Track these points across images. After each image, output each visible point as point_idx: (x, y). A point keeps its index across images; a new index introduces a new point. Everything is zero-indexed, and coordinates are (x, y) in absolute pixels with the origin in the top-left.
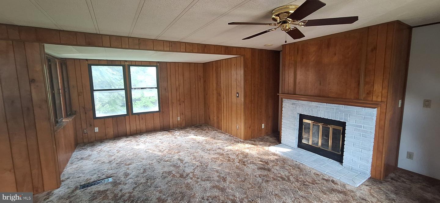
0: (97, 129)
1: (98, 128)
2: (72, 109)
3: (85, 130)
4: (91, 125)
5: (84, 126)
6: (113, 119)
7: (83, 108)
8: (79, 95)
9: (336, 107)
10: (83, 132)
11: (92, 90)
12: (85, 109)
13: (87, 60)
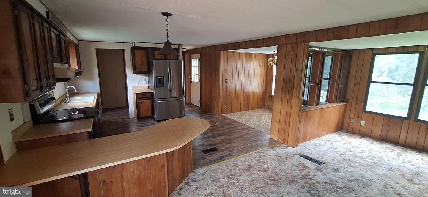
0: (363, 123)
1: (365, 122)
2: (347, 97)
3: (352, 120)
4: (358, 117)
5: (352, 116)
6: (385, 117)
7: (356, 99)
8: (355, 85)
10: (350, 122)
11: (369, 81)
12: (357, 99)
13: (372, 49)
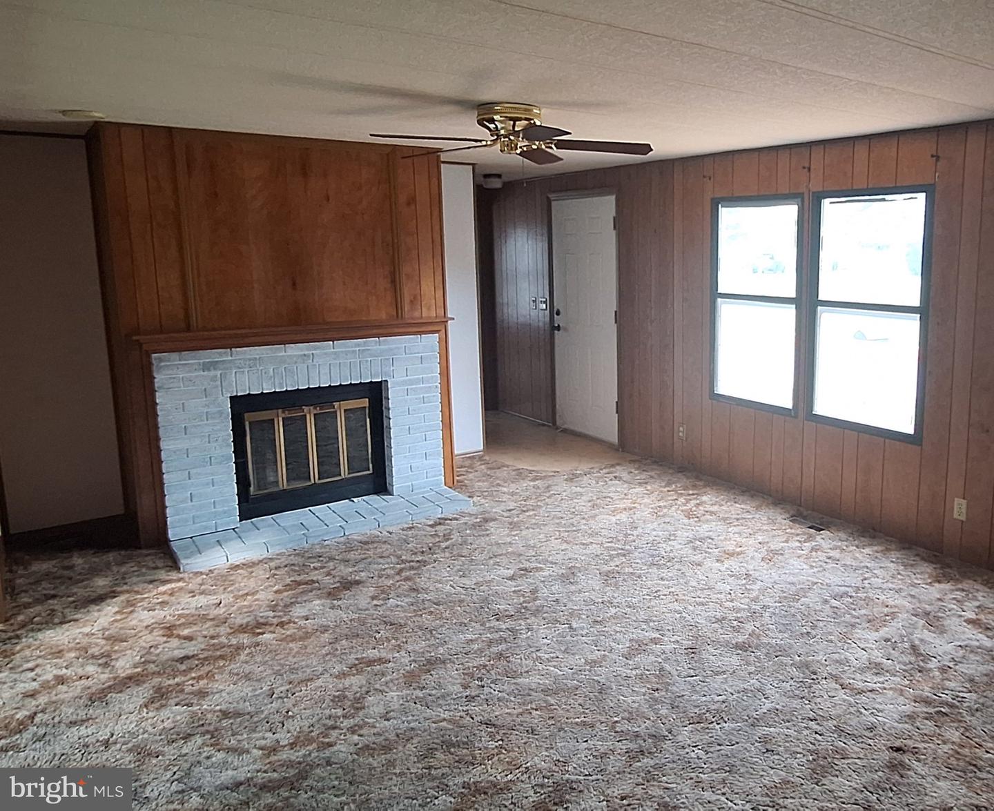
9: (359, 345)
